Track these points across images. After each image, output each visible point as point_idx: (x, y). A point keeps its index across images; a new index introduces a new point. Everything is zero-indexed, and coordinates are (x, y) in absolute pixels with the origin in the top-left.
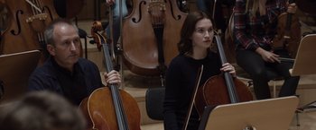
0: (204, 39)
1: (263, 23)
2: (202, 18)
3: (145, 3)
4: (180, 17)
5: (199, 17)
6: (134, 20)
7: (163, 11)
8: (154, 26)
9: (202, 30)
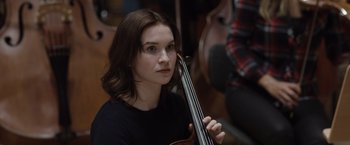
0: (158, 67)
1: (290, 32)
2: (153, 23)
3: (30, 7)
4: (100, 34)
5: (147, 21)
6: (8, 40)
7: (67, 23)
8: (49, 51)
9: (153, 48)
